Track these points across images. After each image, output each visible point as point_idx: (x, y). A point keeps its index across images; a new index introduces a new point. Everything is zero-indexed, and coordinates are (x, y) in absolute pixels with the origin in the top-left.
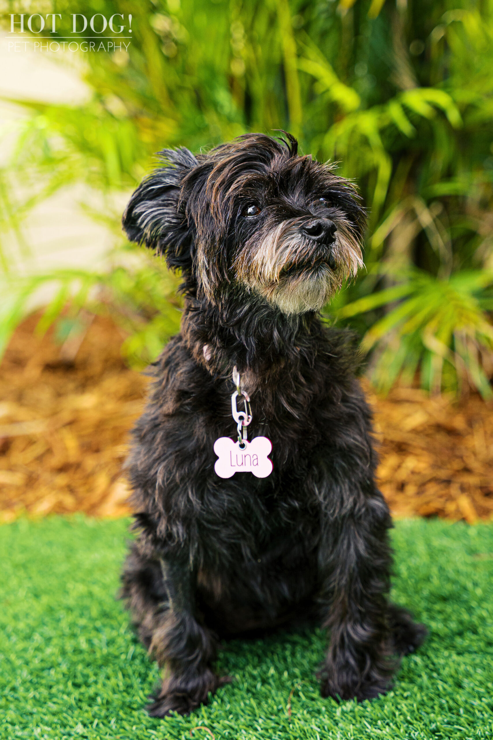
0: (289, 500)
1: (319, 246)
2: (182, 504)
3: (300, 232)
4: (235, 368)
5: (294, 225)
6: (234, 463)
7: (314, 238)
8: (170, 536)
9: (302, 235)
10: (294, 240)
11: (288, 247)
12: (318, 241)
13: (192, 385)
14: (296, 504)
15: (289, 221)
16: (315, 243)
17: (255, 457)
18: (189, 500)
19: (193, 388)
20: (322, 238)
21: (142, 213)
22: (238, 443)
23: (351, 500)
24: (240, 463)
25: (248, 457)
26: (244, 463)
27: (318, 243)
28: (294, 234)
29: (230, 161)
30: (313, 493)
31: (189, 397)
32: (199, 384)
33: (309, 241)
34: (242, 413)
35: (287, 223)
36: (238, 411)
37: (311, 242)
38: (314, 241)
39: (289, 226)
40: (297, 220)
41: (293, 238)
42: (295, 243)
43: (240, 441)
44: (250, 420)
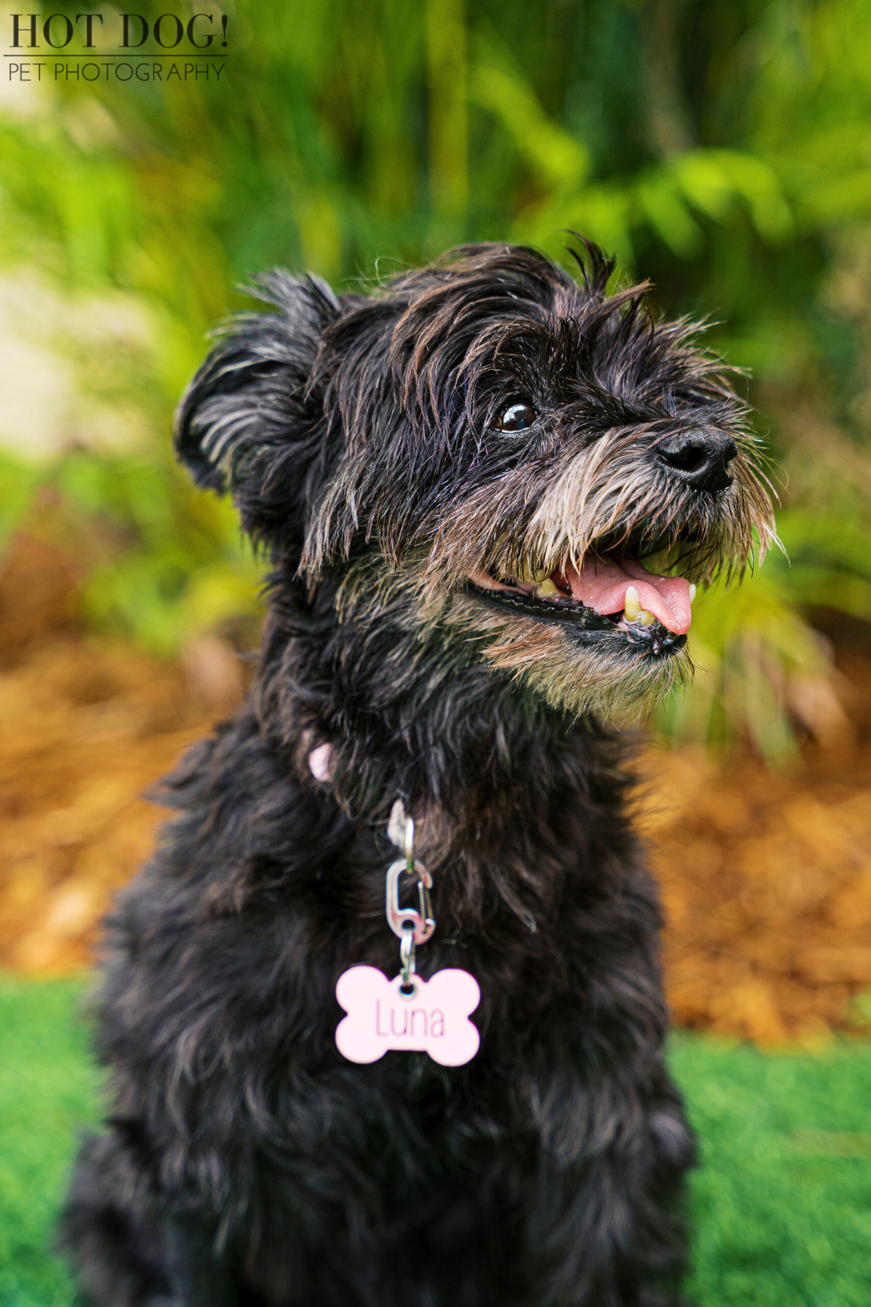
0: (477, 1120)
1: (695, 497)
2: (226, 1113)
3: (649, 460)
4: (398, 807)
5: (635, 441)
6: (385, 1027)
7: (684, 474)
8: (190, 1182)
9: (656, 466)
10: (633, 475)
11: (618, 490)
12: (695, 484)
13: (286, 845)
14: (493, 1130)
15: (622, 431)
16: (684, 488)
17: (437, 1017)
18: (244, 1108)
19: (289, 852)
20: (702, 477)
21: (210, 425)
22: (399, 981)
23: (611, 1124)
24: (399, 1028)
25: (419, 1017)
26: (409, 1030)
27: (692, 488)
28: (633, 461)
29: (454, 291)
30: (525, 1106)
31: (278, 875)
32: (303, 843)
33: (673, 482)
34: (410, 913)
35: (617, 435)
36: (402, 906)
37: (677, 483)
38: (684, 482)
39: (622, 442)
40: (642, 430)
41: (630, 472)
42: (635, 484)
43: (405, 978)
44: (431, 931)
